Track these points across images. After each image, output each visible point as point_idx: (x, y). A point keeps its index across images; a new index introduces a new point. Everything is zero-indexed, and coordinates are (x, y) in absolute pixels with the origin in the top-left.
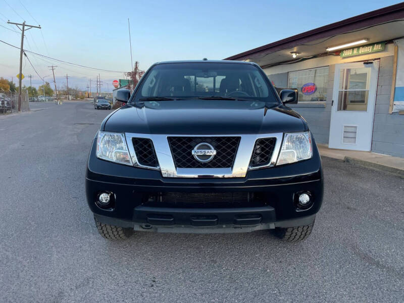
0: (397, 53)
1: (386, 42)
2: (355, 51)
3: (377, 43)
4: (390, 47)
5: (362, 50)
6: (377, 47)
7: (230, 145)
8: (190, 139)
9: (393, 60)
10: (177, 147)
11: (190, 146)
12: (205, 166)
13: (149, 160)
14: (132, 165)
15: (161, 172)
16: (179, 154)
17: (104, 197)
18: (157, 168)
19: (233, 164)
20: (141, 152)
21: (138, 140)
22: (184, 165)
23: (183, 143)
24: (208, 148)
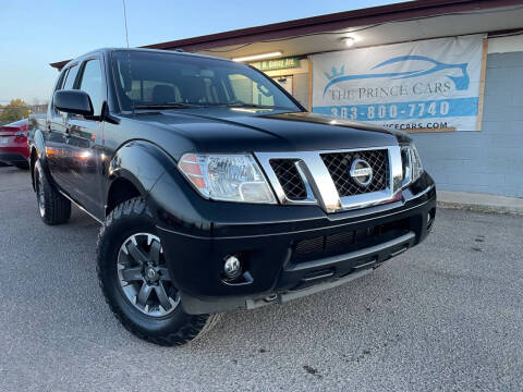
0: (311, 70)
1: (300, 57)
2: (265, 65)
3: (289, 58)
5: (271, 65)
6: (290, 62)
7: (380, 161)
8: (340, 156)
9: (309, 77)
10: (331, 169)
11: (343, 167)
12: (363, 190)
13: (297, 191)
14: (275, 202)
15: (320, 208)
16: (334, 178)
17: (232, 263)
18: (315, 202)
19: (388, 185)
20: (282, 182)
21: (273, 163)
22: (342, 193)
23: (336, 162)
24: (365, 166)
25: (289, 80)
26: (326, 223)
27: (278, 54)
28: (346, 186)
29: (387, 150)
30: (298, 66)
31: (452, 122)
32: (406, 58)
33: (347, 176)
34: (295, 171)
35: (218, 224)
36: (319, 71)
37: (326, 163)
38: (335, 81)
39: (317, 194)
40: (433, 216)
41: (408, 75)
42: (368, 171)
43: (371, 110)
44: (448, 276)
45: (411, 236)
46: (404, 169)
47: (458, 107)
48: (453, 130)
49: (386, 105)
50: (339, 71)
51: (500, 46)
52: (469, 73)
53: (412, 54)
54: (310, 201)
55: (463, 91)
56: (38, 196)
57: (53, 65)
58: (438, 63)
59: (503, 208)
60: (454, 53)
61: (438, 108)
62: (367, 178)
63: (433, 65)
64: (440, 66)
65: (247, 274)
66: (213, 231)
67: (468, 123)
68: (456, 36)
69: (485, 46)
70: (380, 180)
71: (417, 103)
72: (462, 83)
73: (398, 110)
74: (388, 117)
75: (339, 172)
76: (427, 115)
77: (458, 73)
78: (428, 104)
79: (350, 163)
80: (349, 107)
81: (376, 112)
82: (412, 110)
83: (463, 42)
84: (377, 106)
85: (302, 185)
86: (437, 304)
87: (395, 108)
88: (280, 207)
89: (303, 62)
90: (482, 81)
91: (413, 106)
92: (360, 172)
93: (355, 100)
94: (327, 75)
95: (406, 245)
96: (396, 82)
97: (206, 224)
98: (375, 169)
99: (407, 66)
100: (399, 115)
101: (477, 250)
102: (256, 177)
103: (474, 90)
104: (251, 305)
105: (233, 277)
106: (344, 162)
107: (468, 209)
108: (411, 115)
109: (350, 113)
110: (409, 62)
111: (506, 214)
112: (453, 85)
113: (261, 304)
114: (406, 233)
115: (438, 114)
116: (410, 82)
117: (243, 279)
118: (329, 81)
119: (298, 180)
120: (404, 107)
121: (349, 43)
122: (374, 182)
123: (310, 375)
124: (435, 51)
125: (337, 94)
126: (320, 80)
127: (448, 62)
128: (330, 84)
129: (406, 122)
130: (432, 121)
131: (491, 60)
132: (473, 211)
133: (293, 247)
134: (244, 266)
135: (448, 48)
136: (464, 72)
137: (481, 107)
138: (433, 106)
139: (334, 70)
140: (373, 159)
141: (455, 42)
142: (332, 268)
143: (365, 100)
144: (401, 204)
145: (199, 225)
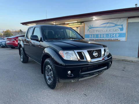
0: (84, 25)
1: (82, 22)
2: (73, 24)
3: (79, 22)
4: (83, 24)
5: (75, 24)
6: (79, 23)
7: (99, 52)
8: (91, 51)
9: (84, 27)
10: (89, 53)
11: (92, 53)
12: (96, 58)
13: (82, 58)
14: (78, 60)
15: (87, 61)
16: (90, 55)
17: (69, 72)
18: (86, 60)
19: (101, 56)
20: (79, 56)
21: (78, 52)
22: (91, 58)
23: (90, 52)
24: (96, 53)
25: (79, 28)
26: (88, 64)
27: (76, 22)
28: (92, 57)
29: (101, 49)
30: (81, 24)
31: (119, 39)
32: (108, 23)
33: (92, 55)
34: (82, 54)
35: (66, 64)
36: (86, 26)
37: (88, 52)
38: (90, 28)
39: (86, 59)
40: (111, 63)
41: (109, 27)
42: (97, 54)
43: (99, 36)
44: (116, 76)
45: (106, 67)
46: (105, 53)
47: (121, 35)
48: (119, 41)
49: (103, 34)
50: (91, 26)
51: (131, 21)
52: (123, 27)
53: (109, 22)
54: (85, 60)
55: (122, 31)
56: (21, 56)
57: (21, 23)
58: (116, 24)
59: (131, 60)
60: (120, 22)
61: (116, 35)
62: (97, 55)
63: (115, 25)
64: (116, 25)
65: (72, 74)
66: (66, 66)
67: (123, 39)
68: (120, 18)
69: (127, 21)
70: (99, 56)
71: (110, 34)
72: (122, 29)
73: (106, 36)
74: (103, 37)
75: (91, 54)
76: (113, 37)
77: (121, 27)
78: (113, 34)
79: (93, 52)
80: (94, 35)
81: (101, 36)
82: (109, 36)
83: (122, 20)
84: (101, 35)
85: (83, 57)
86: (112, 82)
87: (105, 35)
88: (79, 61)
89: (83, 23)
90: (126, 29)
91: (110, 35)
92: (95, 54)
93: (96, 33)
94: (88, 27)
95: (105, 69)
96: (106, 29)
97: (64, 64)
98: (98, 53)
99: (108, 25)
100: (106, 37)
101: (124, 70)
102: (74, 55)
103: (124, 31)
104: (72, 81)
105: (70, 75)
106: (92, 52)
107: (123, 60)
108: (109, 37)
109: (94, 36)
110: (109, 24)
111: (132, 62)
112: (119, 30)
113: (74, 81)
114: (105, 67)
115: (116, 37)
116: (109, 29)
117: (71, 75)
118: (89, 28)
119: (82, 56)
120: (107, 35)
121: (94, 19)
122: (98, 56)
123: (85, 96)
124: (115, 21)
125: (91, 31)
126: (86, 28)
127: (118, 24)
128: (89, 29)
129: (108, 38)
130: (114, 38)
131: (129, 24)
132: (124, 61)
133: (81, 69)
134: (72, 73)
135: (118, 21)
136: (122, 26)
137: (126, 35)
138: (115, 35)
139: (90, 25)
140: (98, 51)
141: (120, 19)
142: (89, 74)
143: (98, 33)
144: (104, 61)
145: (63, 65)
